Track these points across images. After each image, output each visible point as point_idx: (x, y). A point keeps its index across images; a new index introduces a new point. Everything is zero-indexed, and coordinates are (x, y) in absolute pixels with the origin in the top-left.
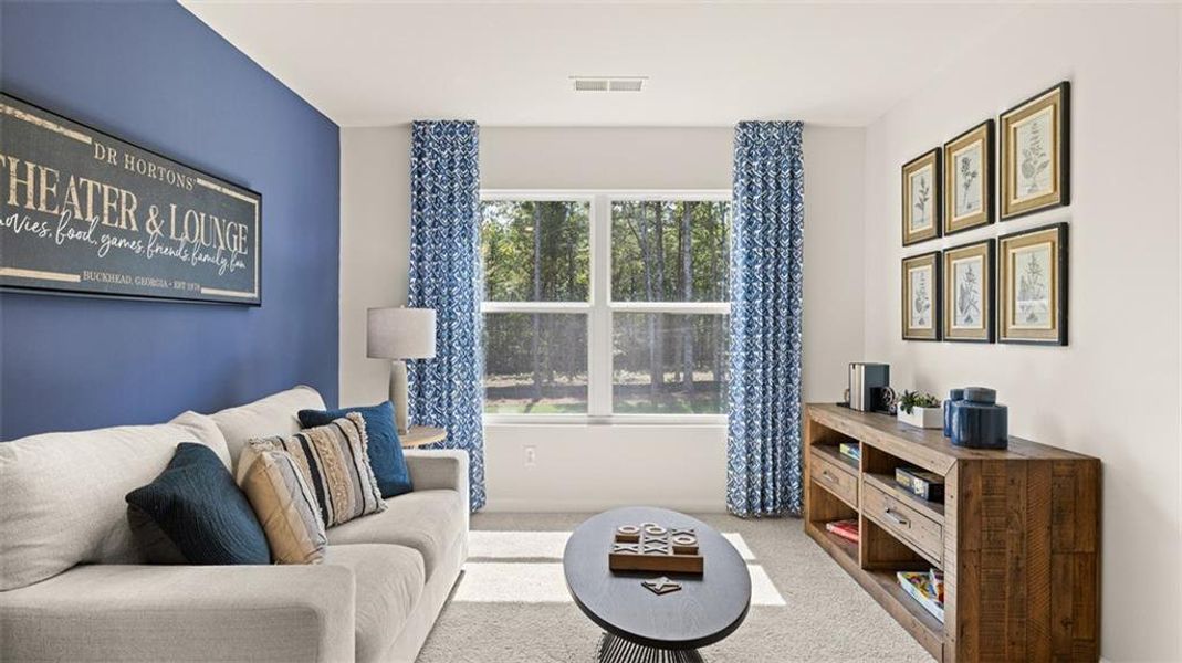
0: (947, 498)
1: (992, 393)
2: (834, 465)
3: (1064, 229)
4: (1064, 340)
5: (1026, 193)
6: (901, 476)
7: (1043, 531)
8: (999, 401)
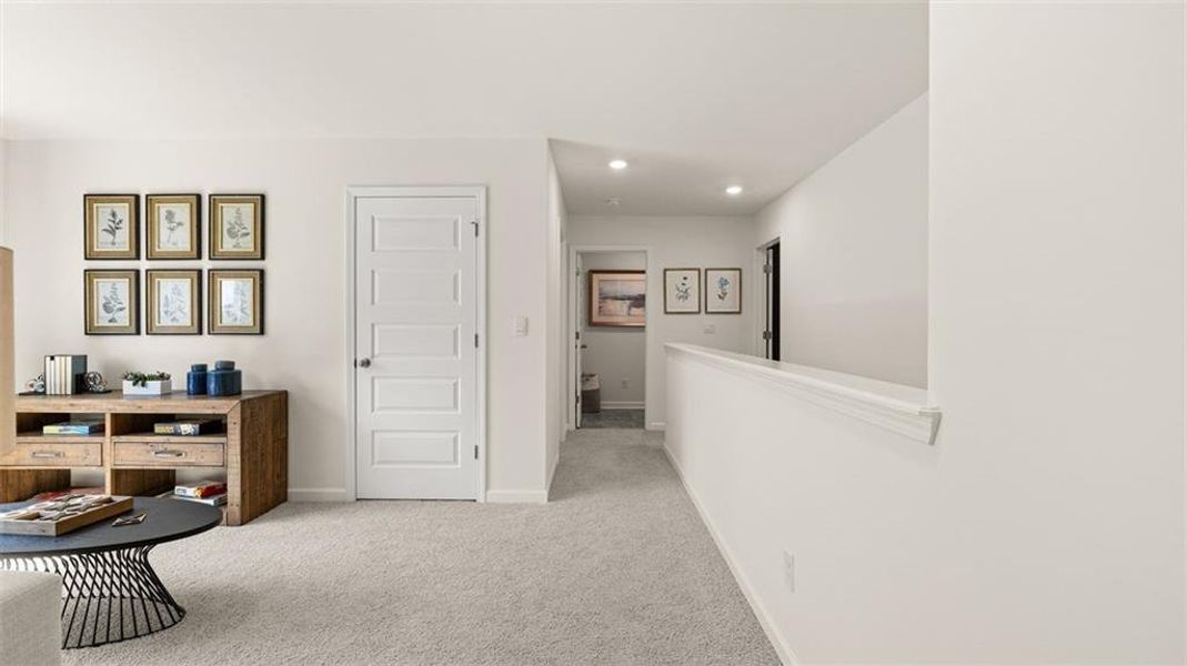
0: (230, 426)
1: (233, 363)
2: (65, 443)
3: (262, 273)
4: (262, 332)
5: (231, 246)
6: (158, 428)
7: (270, 432)
8: (237, 368)
